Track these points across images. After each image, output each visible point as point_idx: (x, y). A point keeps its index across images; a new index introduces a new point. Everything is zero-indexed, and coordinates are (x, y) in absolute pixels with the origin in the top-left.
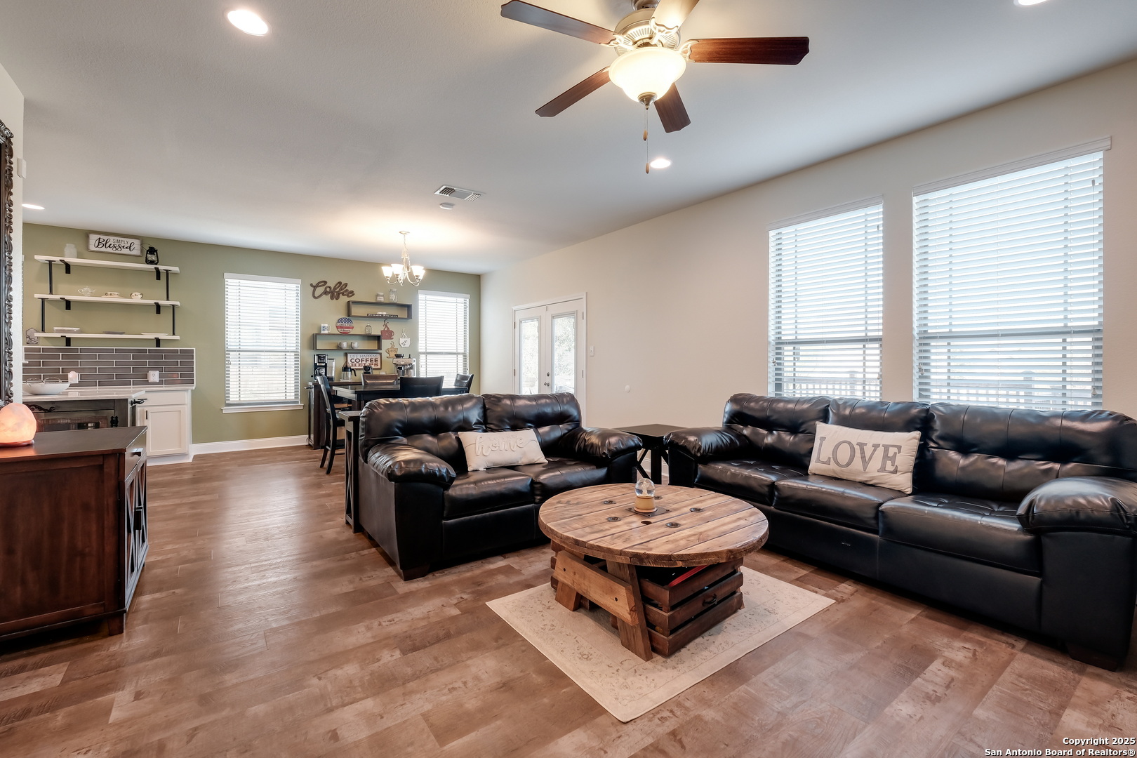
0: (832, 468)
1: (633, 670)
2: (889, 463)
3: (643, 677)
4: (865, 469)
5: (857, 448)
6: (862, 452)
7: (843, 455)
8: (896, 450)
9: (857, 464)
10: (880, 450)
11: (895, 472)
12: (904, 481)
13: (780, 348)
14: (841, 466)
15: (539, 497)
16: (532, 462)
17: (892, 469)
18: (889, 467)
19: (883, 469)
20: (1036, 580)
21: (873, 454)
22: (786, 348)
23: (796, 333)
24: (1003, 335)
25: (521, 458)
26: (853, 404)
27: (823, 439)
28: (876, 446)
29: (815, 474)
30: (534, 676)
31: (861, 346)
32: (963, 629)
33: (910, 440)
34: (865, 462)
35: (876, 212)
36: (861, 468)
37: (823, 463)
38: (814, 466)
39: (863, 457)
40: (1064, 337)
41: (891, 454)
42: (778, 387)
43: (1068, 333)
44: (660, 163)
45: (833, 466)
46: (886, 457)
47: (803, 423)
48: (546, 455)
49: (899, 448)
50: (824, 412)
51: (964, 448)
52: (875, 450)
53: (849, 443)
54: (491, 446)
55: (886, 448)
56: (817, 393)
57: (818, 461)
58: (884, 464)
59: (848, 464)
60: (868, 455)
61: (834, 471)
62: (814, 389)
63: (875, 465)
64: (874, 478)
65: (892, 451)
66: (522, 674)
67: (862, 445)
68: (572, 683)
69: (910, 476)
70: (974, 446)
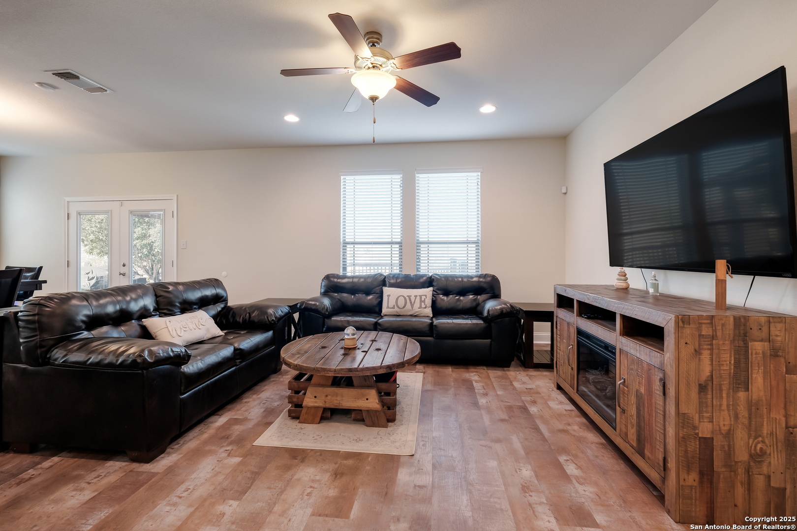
0: (396, 310)
1: (387, 434)
2: (423, 303)
3: (396, 435)
4: (412, 308)
5: (407, 298)
6: (410, 300)
7: (401, 302)
8: (425, 297)
9: (408, 306)
10: (418, 298)
11: (425, 308)
12: (429, 312)
13: (346, 246)
14: (401, 309)
15: (238, 361)
16: (214, 336)
17: (424, 306)
18: (423, 306)
19: (420, 307)
20: (489, 341)
21: (415, 300)
22: (348, 246)
23: (355, 237)
24: (449, 243)
25: (206, 334)
26: (395, 276)
27: (389, 296)
28: (416, 296)
29: (386, 315)
30: (345, 462)
31: (390, 246)
32: (467, 369)
33: (428, 292)
34: (412, 305)
35: (397, 178)
36: (411, 308)
37: (391, 308)
38: (385, 310)
39: (411, 302)
40: (468, 244)
41: (423, 300)
42: (345, 269)
43: (470, 243)
44: (291, 118)
45: (396, 309)
46: (421, 301)
47: (373, 289)
48: (222, 329)
49: (426, 296)
50: (383, 282)
51: (447, 293)
52: (416, 298)
53: (403, 296)
54: (182, 327)
55: (421, 296)
56: (376, 272)
57: (388, 307)
58: (421, 305)
59: (404, 307)
60: (413, 301)
61: (397, 312)
62: (374, 269)
63: (417, 305)
64: (417, 312)
65: (423, 298)
66: (337, 465)
67: (409, 297)
68: (369, 455)
69: (430, 308)
70: (451, 292)
